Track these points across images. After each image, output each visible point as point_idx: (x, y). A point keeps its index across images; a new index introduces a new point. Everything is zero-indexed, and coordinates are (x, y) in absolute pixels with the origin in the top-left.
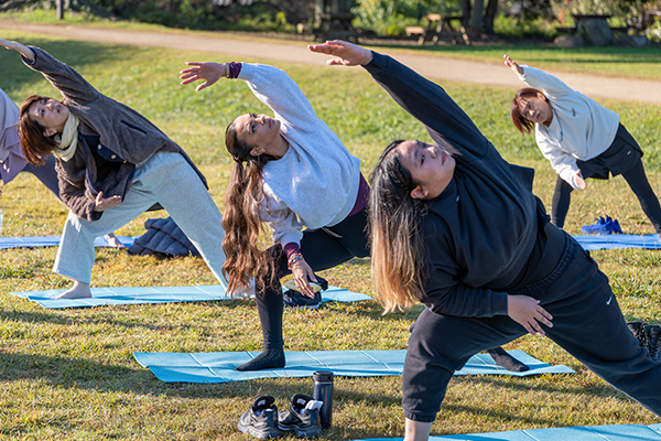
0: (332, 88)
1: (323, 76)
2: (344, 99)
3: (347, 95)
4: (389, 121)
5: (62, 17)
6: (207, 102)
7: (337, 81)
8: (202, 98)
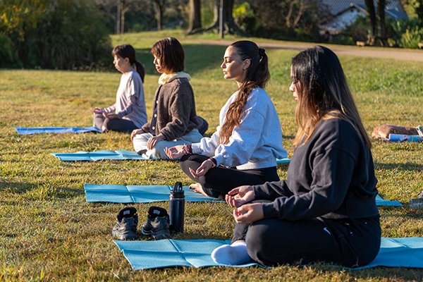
0: (357, 66)
1: (352, 60)
2: (362, 72)
3: (364, 70)
4: (385, 83)
5: (223, 37)
6: (284, 76)
7: (360, 63)
8: (282, 73)
